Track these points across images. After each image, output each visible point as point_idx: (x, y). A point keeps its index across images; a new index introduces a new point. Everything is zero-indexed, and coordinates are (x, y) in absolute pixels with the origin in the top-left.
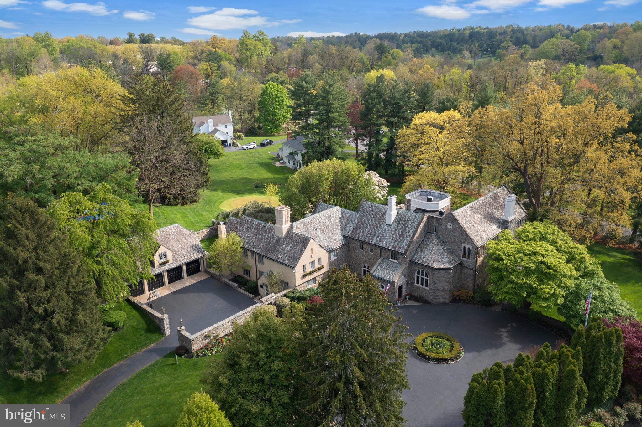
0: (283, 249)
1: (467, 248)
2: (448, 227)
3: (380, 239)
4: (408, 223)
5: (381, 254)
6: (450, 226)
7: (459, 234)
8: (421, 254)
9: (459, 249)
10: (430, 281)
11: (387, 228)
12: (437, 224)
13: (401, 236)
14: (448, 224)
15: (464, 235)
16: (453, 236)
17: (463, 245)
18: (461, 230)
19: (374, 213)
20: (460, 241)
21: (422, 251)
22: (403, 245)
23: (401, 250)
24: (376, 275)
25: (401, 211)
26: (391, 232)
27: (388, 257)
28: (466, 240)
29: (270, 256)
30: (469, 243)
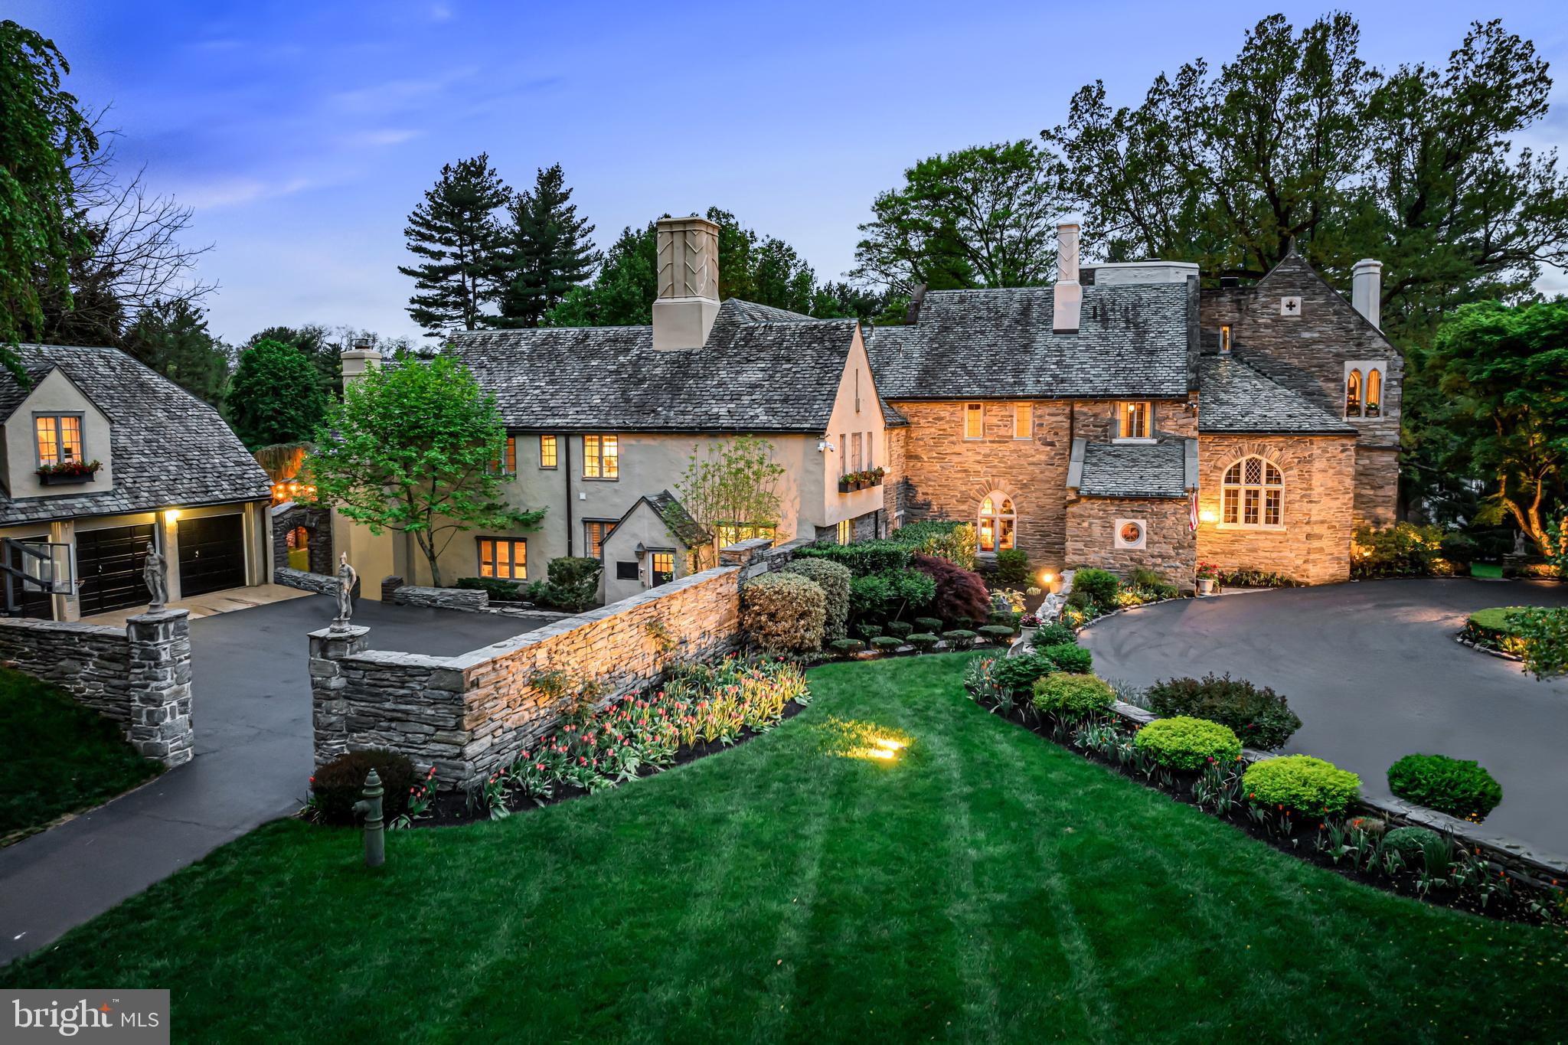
0: (720, 385)
1: (1365, 375)
3: (1055, 376)
4: (1145, 313)
5: (1072, 428)
6: (1291, 306)
7: (1328, 329)
8: (1224, 409)
9: (1332, 385)
10: (1289, 491)
11: (1065, 343)
12: (1237, 315)
13: (1139, 350)
14: (1285, 300)
15: (1352, 326)
16: (1307, 344)
17: (1349, 365)
18: (1336, 313)
19: (984, 313)
20: (1337, 355)
21: (1217, 401)
22: (1162, 373)
23: (1167, 389)
24: (1098, 489)
25: (1091, 289)
26: (1088, 348)
27: (1106, 431)
28: (1359, 345)
29: (660, 422)
30: (1375, 351)
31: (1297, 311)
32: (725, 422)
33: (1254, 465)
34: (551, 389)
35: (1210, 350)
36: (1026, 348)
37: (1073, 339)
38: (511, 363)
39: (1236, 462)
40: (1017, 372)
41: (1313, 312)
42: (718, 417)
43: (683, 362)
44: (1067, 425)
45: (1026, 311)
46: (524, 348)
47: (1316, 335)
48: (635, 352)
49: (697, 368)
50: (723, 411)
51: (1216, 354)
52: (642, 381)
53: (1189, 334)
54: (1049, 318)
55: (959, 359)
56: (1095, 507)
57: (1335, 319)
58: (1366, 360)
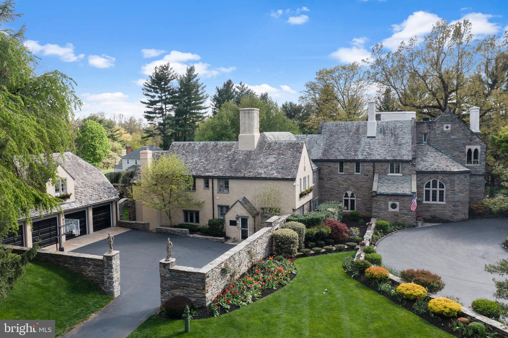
0: (261, 163)
1: (473, 151)
2: (445, 129)
3: (368, 153)
4: (398, 131)
5: (374, 170)
6: (447, 127)
7: (460, 135)
8: (424, 163)
9: (462, 154)
10: (447, 191)
11: (371, 141)
12: (429, 130)
13: (396, 144)
14: (445, 126)
15: (468, 134)
16: (453, 140)
17: (467, 147)
18: (463, 130)
19: (344, 130)
20: (463, 144)
21: (423, 160)
22: (404, 152)
23: (405, 158)
24: (383, 192)
25: (379, 122)
26: (379, 143)
27: (385, 171)
28: (471, 140)
29: (242, 175)
30: (476, 142)
31: (449, 129)
32: (263, 176)
33: (435, 183)
34: (206, 163)
35: (420, 142)
36: (358, 143)
37: (374, 139)
38: (193, 153)
39: (429, 181)
40: (355, 151)
41: (455, 129)
42: (261, 174)
43: (249, 154)
44: (372, 169)
45: (358, 130)
46: (197, 148)
47: (456, 137)
48: (233, 150)
49: (253, 157)
50: (263, 172)
51: (422, 143)
52: (236, 161)
53: (413, 138)
54: (365, 132)
55: (336, 146)
56: (382, 198)
57: (462, 132)
58: (473, 145)
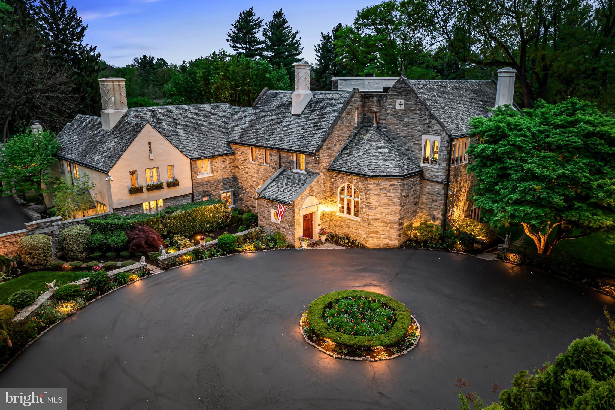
0: (104, 147)
1: (431, 143)
2: (398, 107)
3: (280, 138)
4: (329, 108)
5: (280, 162)
6: (401, 104)
7: (416, 117)
9: (417, 147)
10: (361, 203)
11: (294, 120)
12: (379, 108)
13: (314, 127)
14: (398, 101)
15: (426, 117)
16: (407, 125)
17: (424, 137)
18: (419, 109)
20: (419, 131)
22: (314, 140)
23: (311, 149)
24: (266, 194)
25: (318, 93)
26: (299, 124)
27: (291, 165)
28: (429, 127)
30: (436, 131)
31: (403, 107)
32: (94, 163)
33: (349, 187)
34: (77, 142)
36: (280, 122)
37: (297, 119)
38: (78, 130)
39: (343, 185)
40: (270, 134)
41: (409, 108)
43: (104, 135)
46: (84, 123)
47: (411, 120)
49: (105, 138)
50: (97, 159)
52: (93, 142)
55: (258, 125)
56: (265, 202)
58: (431, 135)
